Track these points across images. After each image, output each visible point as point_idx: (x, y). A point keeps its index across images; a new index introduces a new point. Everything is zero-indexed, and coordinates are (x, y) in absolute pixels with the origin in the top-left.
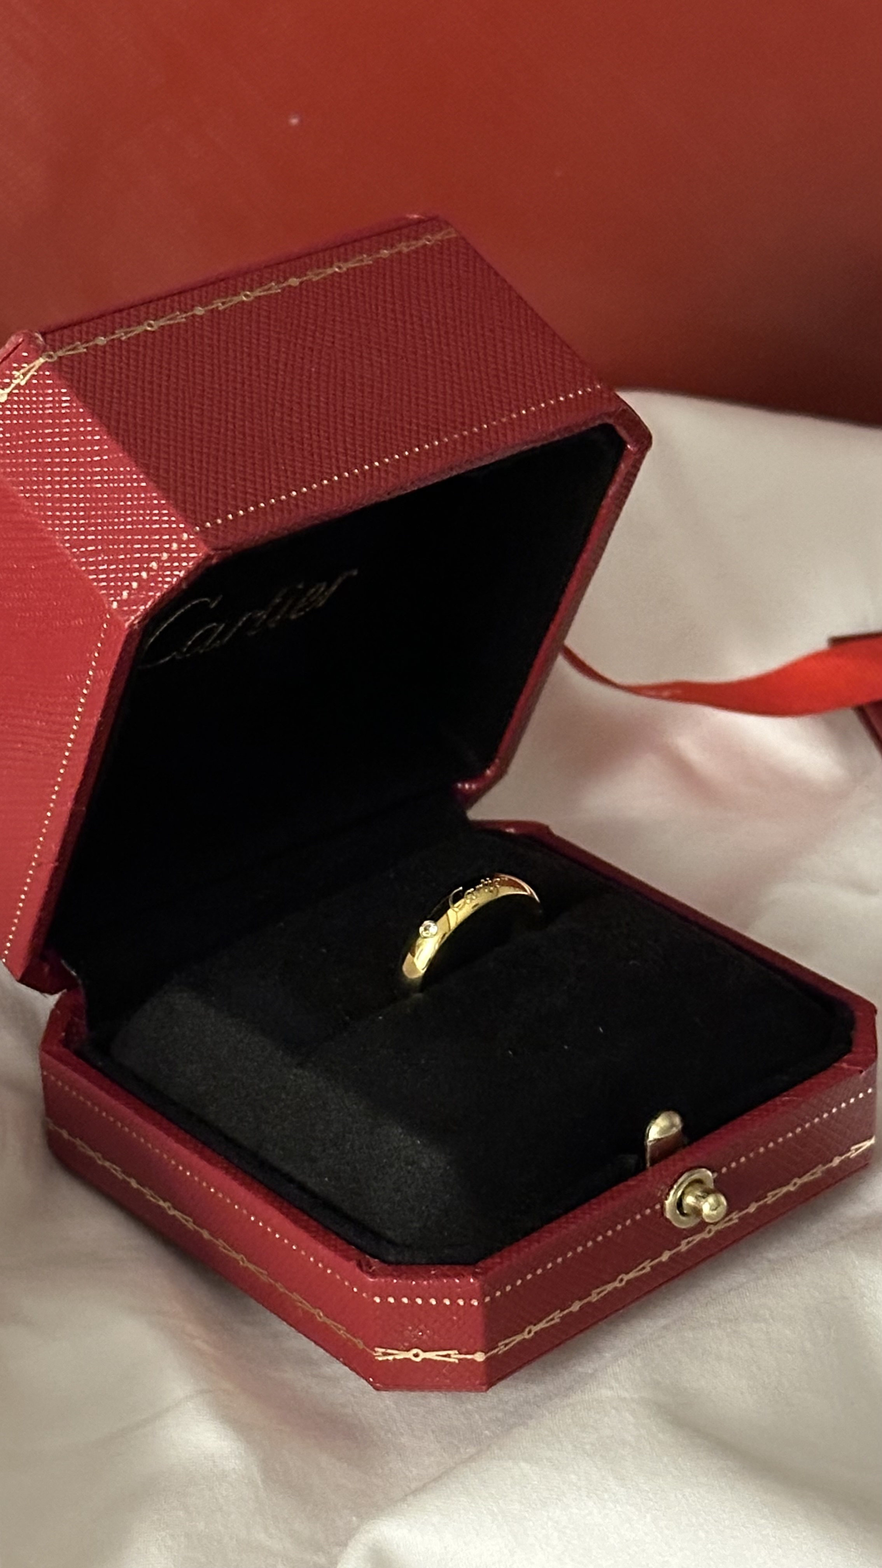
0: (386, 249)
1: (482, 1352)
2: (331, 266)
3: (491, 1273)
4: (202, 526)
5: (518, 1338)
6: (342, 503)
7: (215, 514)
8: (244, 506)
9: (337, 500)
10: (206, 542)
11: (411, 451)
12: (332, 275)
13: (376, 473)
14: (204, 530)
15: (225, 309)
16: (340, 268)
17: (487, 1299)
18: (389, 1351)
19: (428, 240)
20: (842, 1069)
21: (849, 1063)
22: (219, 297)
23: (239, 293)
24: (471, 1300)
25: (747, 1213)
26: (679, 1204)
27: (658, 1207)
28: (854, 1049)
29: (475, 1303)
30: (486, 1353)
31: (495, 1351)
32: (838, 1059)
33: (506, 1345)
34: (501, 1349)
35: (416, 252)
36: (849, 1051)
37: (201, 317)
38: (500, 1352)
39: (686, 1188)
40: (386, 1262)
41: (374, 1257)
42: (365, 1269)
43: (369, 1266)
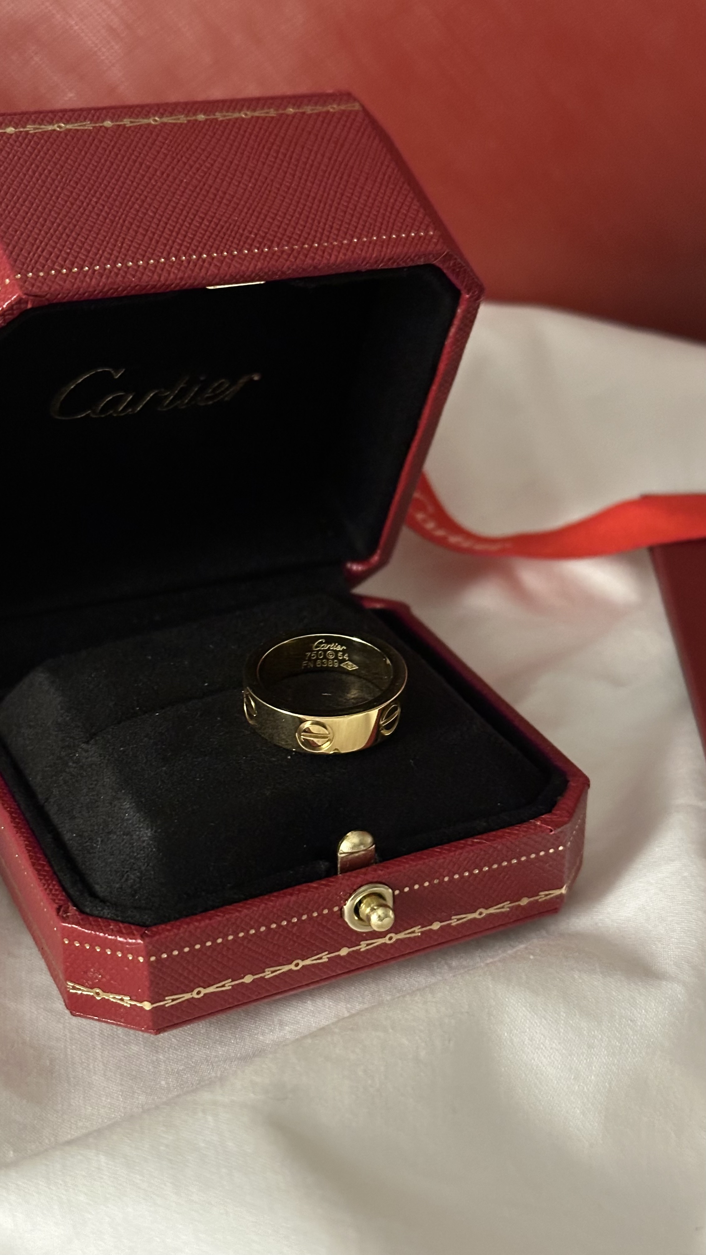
0: (293, 108)
1: (150, 1002)
2: (240, 111)
3: (157, 937)
4: (25, 275)
5: (187, 996)
6: (159, 281)
7: (41, 268)
8: (70, 266)
9: (156, 277)
10: (21, 287)
11: (240, 251)
12: (237, 119)
13: (200, 262)
14: (25, 279)
15: (130, 127)
16: (246, 114)
17: (153, 959)
18: (78, 987)
19: (333, 108)
20: (536, 825)
21: (544, 822)
22: (130, 117)
23: (150, 118)
24: (138, 956)
25: (431, 930)
26: (356, 910)
27: (336, 909)
28: (553, 812)
29: (141, 959)
30: (152, 1004)
31: (162, 1003)
32: (536, 816)
33: (173, 1000)
34: (168, 1002)
35: (318, 114)
36: (549, 811)
37: (107, 129)
38: (167, 1005)
39: (364, 897)
40: (81, 912)
41: (75, 905)
42: (61, 913)
43: (66, 912)
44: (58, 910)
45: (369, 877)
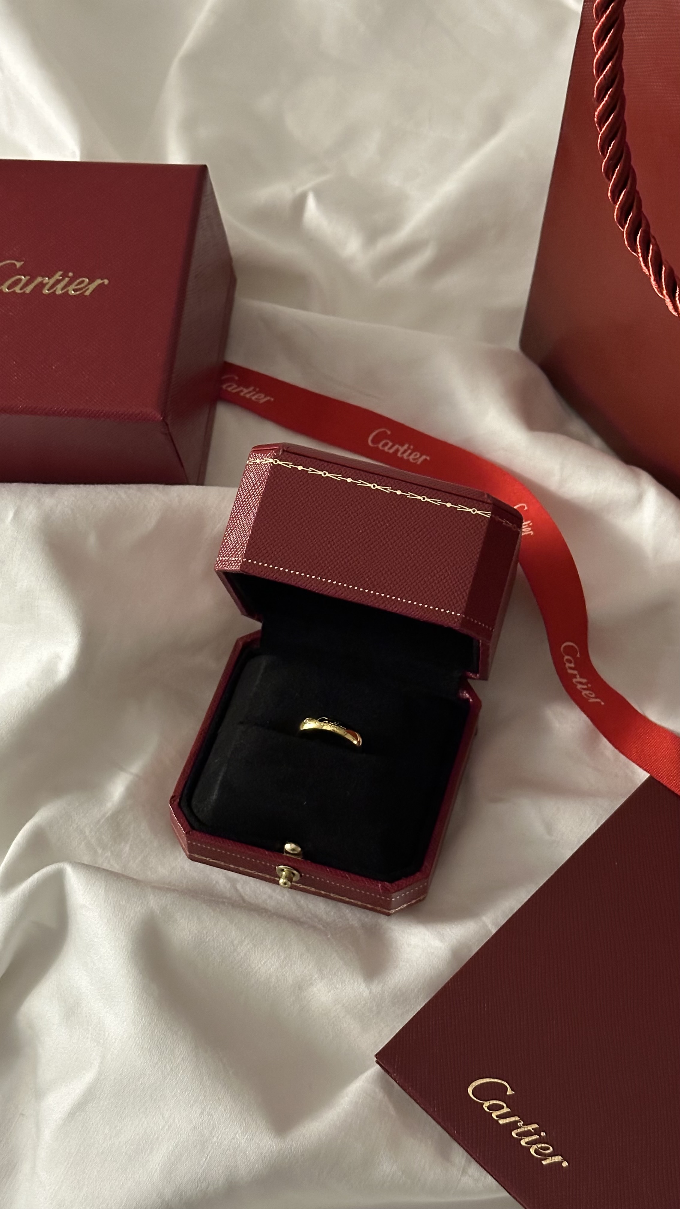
2: (421, 496)
4: (248, 560)
7: (256, 559)
8: (270, 563)
12: (417, 499)
13: (331, 585)
14: (247, 562)
15: (360, 486)
17: (189, 841)
22: (363, 479)
23: (373, 483)
27: (273, 866)
37: (347, 483)
40: (179, 804)
41: (180, 799)
42: (172, 800)
43: (174, 801)
44: (173, 797)
45: (290, 864)
